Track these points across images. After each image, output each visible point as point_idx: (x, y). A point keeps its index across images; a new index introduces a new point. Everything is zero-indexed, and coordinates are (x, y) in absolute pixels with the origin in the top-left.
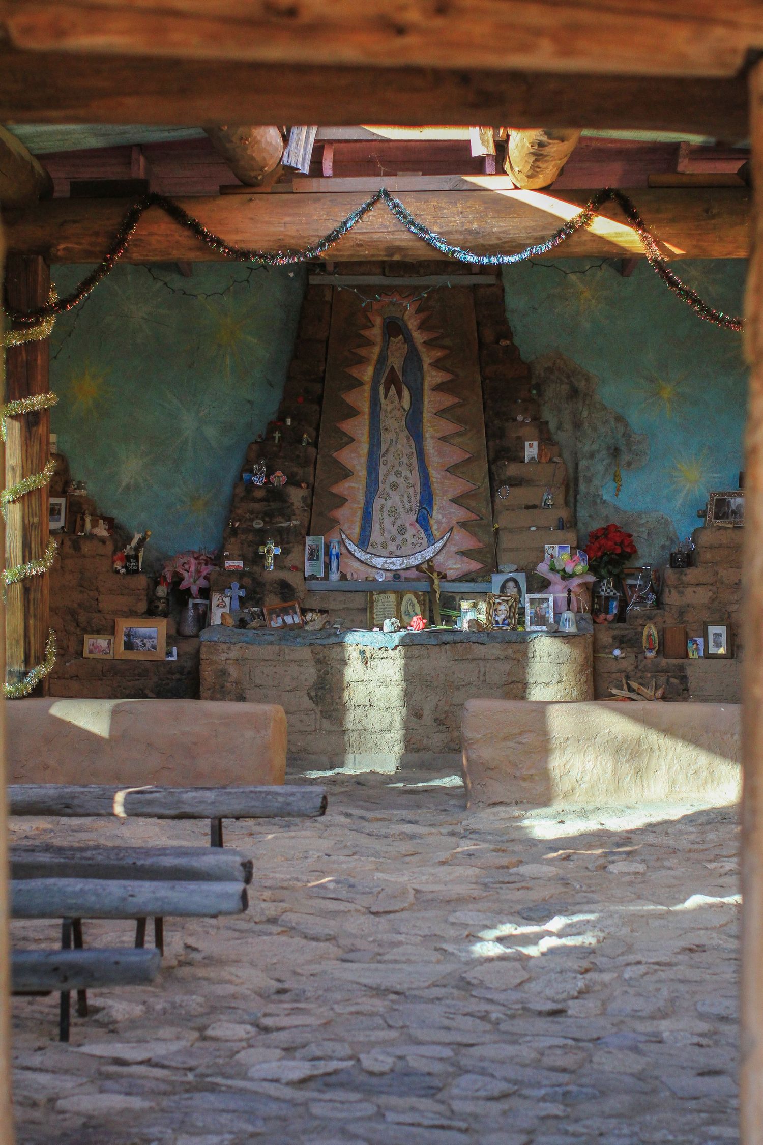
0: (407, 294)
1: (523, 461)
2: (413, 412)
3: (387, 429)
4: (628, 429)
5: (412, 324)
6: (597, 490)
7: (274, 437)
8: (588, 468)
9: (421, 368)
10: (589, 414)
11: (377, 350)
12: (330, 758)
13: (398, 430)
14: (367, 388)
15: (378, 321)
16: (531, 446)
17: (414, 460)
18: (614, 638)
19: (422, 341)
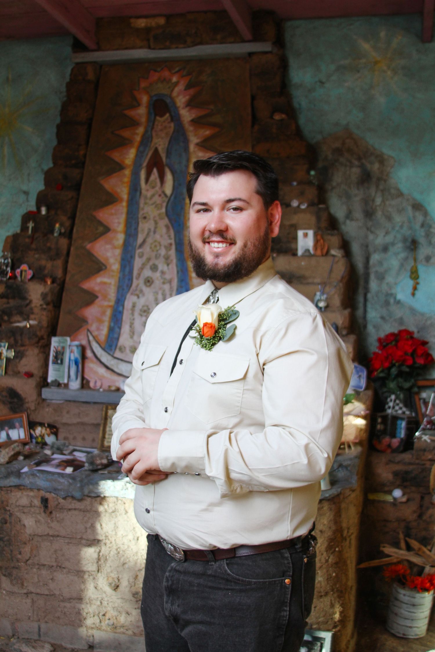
0: (177, 69)
1: (295, 254)
2: (175, 198)
3: (145, 218)
4: (428, 218)
5: (181, 101)
6: (390, 288)
7: (28, 228)
8: (380, 263)
9: (186, 149)
10: (383, 201)
11: (141, 130)
12: (12, 624)
13: (157, 218)
14: (127, 172)
15: (145, 99)
16: (306, 235)
17: (173, 252)
18: (396, 474)
19: (190, 119)
